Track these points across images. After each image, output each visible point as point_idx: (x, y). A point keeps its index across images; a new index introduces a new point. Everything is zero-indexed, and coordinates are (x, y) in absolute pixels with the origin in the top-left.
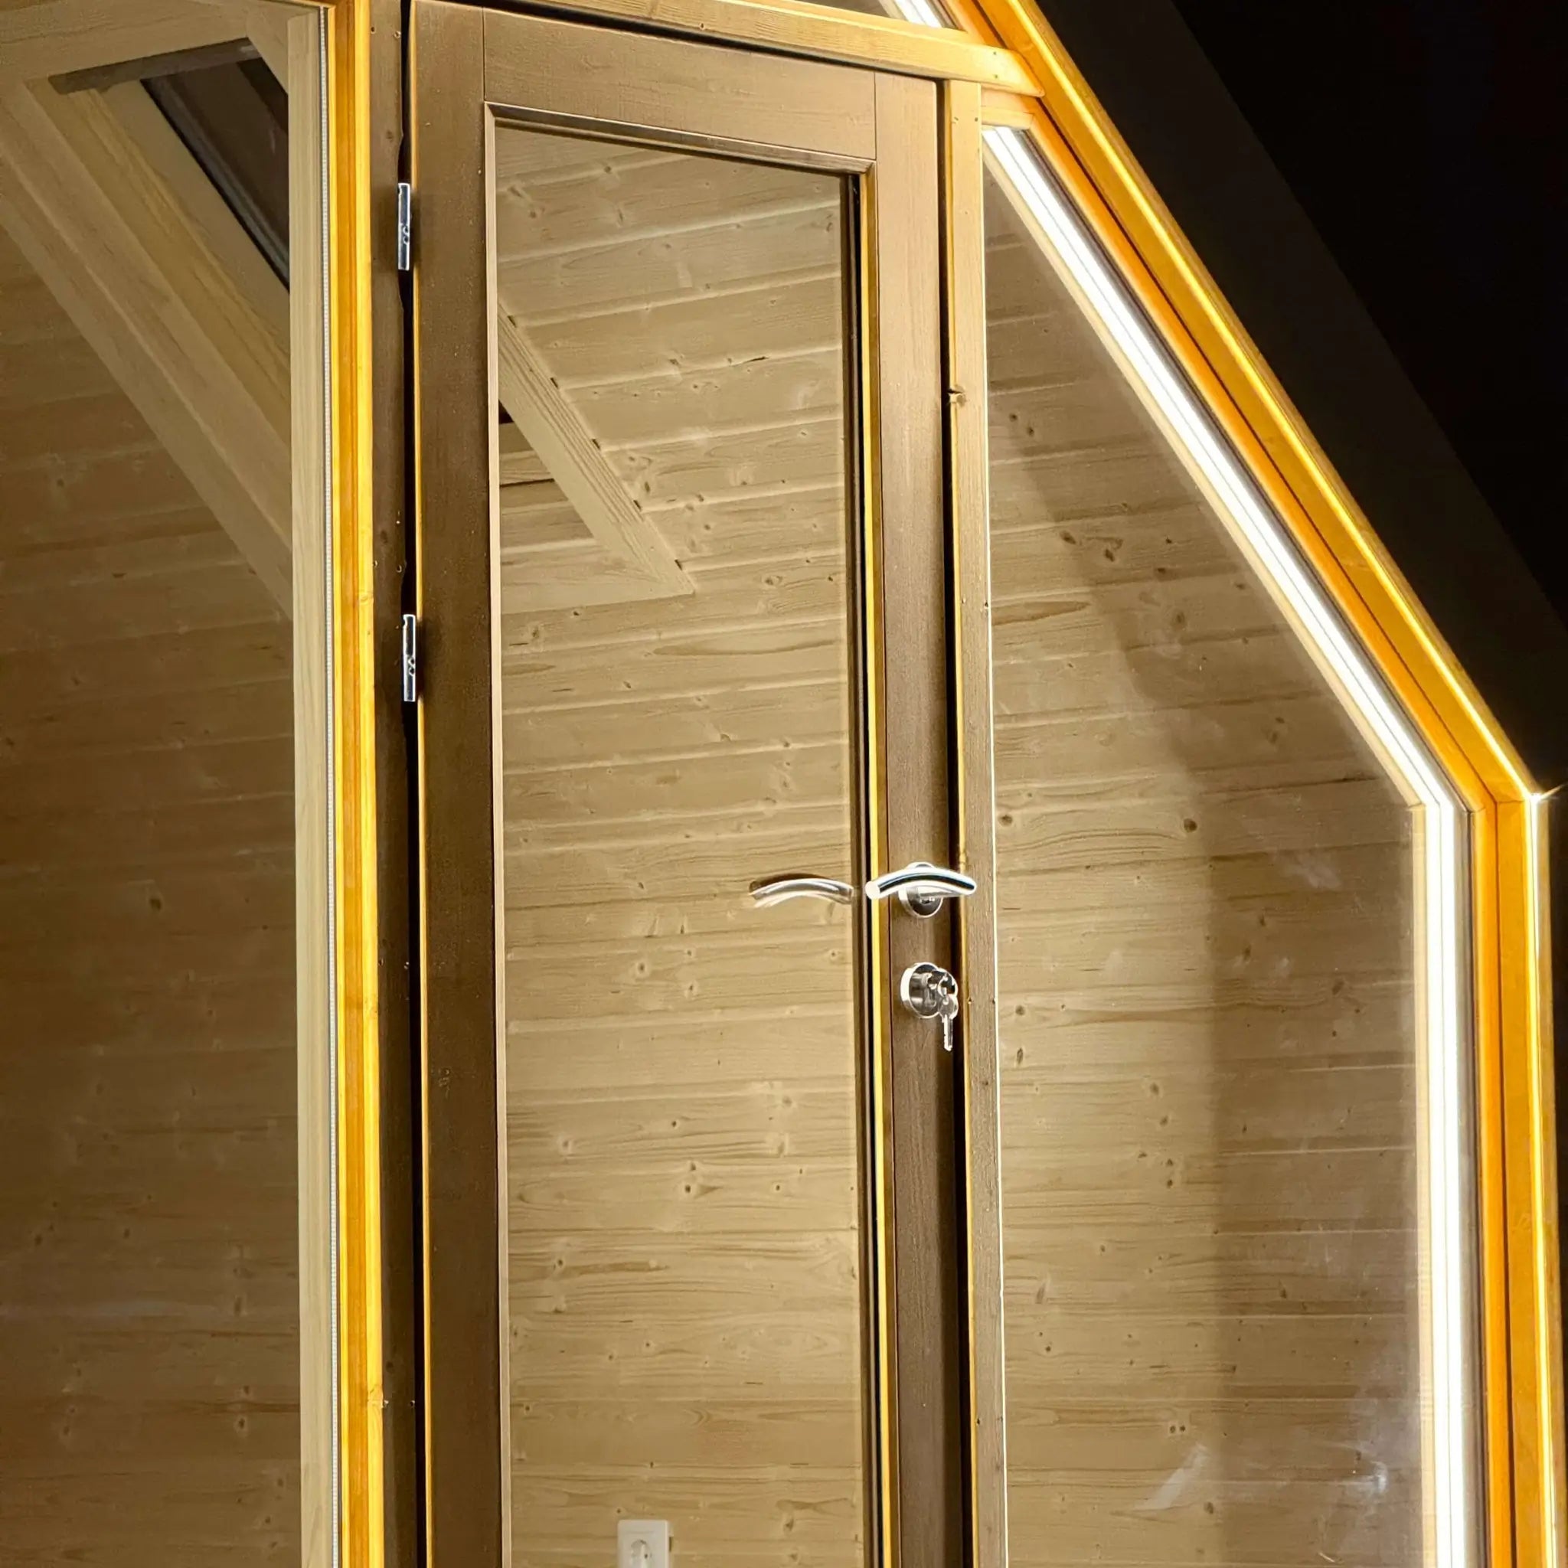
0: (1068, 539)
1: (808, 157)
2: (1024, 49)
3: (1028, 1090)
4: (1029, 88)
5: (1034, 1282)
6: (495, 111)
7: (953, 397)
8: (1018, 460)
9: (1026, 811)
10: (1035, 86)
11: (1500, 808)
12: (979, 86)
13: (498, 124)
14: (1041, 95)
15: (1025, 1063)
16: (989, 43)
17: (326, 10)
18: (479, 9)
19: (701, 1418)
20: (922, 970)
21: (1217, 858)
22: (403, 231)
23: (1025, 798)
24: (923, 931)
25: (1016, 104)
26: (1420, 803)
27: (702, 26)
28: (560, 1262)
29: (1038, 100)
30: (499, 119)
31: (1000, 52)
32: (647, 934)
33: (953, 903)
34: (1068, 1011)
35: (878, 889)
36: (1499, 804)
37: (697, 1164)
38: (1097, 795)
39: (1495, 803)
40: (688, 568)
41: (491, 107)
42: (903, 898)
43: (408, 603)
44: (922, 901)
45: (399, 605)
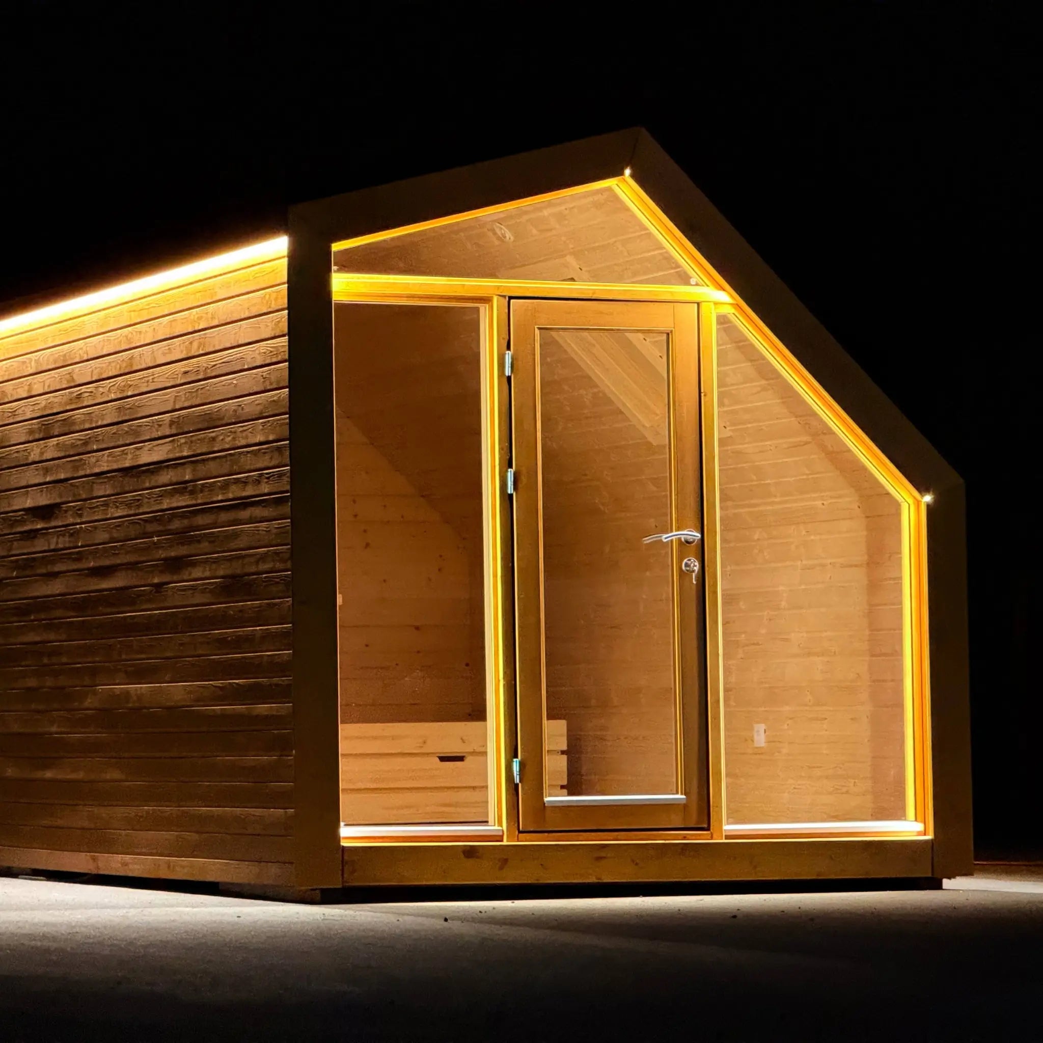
0: (799, 423)
4: (731, 301)
6: (539, 329)
7: (702, 395)
8: (778, 401)
9: (826, 502)
12: (712, 303)
14: (737, 303)
16: (719, 290)
18: (534, 301)
20: (689, 560)
22: (508, 365)
23: (826, 497)
25: (729, 307)
40: (728, 428)
42: (683, 540)
43: (510, 466)
44: (689, 540)
45: (507, 467)
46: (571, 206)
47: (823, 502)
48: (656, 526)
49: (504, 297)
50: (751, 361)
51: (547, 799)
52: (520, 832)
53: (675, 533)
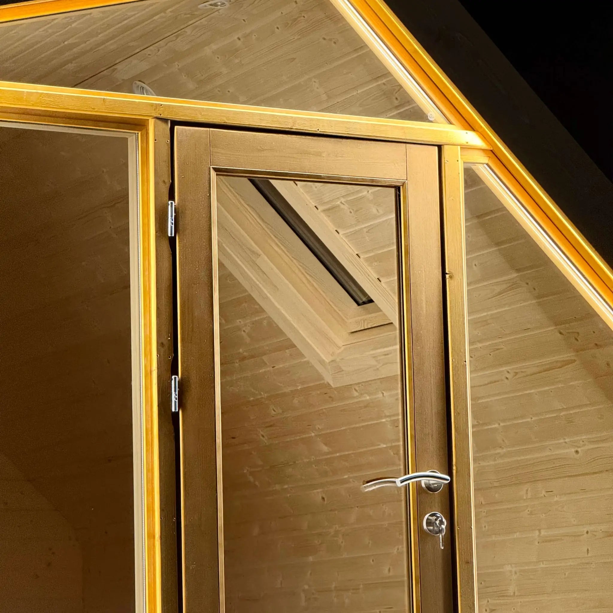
0: (561, 333)
1: (373, 181)
2: (480, 131)
4: (486, 147)
6: (216, 170)
7: (447, 276)
8: (534, 301)
9: (582, 448)
10: (488, 145)
12: (459, 147)
13: (217, 175)
14: (492, 149)
15: (590, 555)
17: (138, 133)
18: (208, 129)
20: (432, 515)
22: (171, 220)
23: (581, 442)
24: (434, 499)
25: (481, 153)
27: (318, 130)
29: (491, 151)
30: (218, 173)
34: (602, 532)
37: (489, 600)
38: (603, 441)
41: (213, 168)
42: (423, 485)
43: (175, 371)
44: (432, 486)
45: (170, 372)
46: (248, 31)
47: (576, 449)
48: (323, 498)
49: (165, 120)
50: (498, 244)
53: (411, 475)
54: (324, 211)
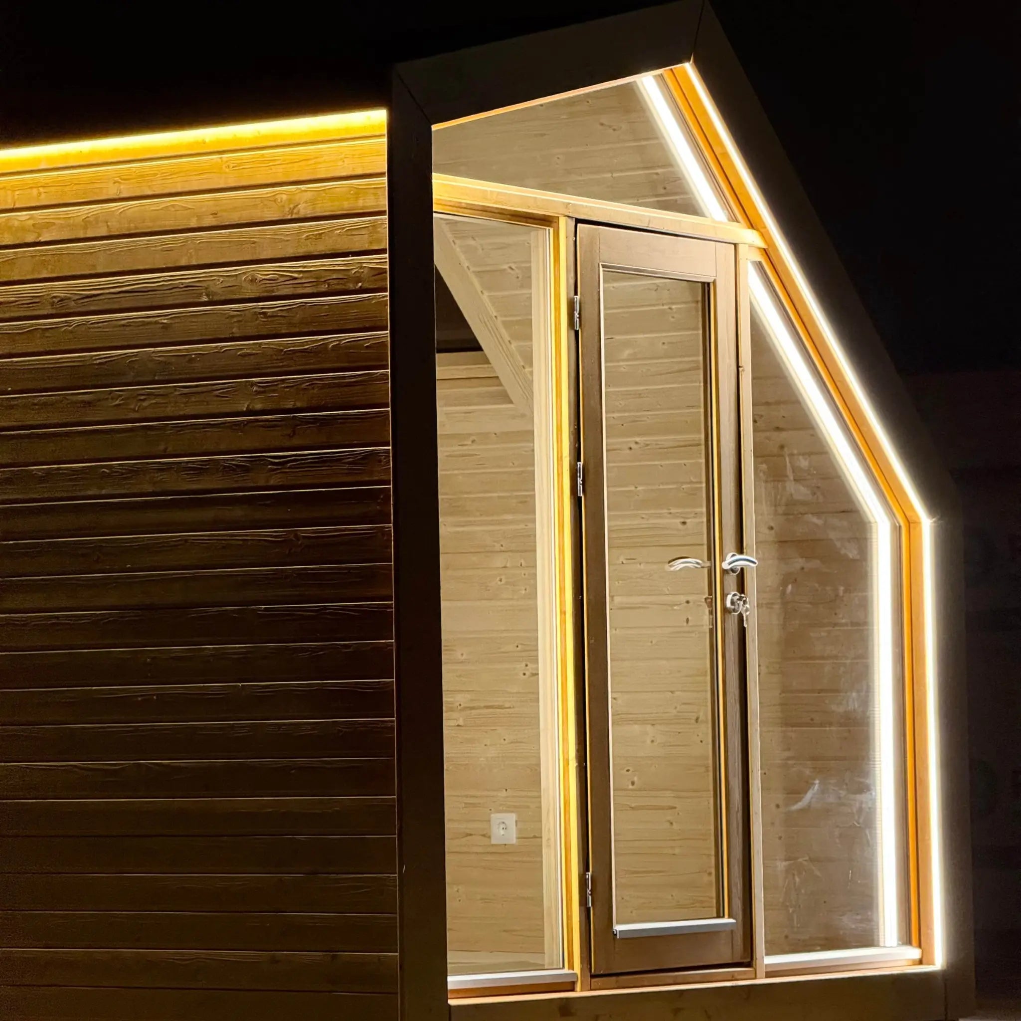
2: (762, 230)
3: (693, 635)
4: (762, 245)
5: (695, 714)
6: (604, 266)
7: (741, 369)
10: (764, 244)
11: (912, 525)
12: (747, 245)
13: (603, 271)
14: (766, 247)
15: (690, 624)
17: (549, 230)
19: (532, 770)
20: (734, 595)
21: (781, 542)
22: (576, 315)
24: (732, 579)
25: (757, 251)
26: (876, 522)
28: (460, 705)
29: (764, 250)
30: (605, 269)
31: (755, 232)
32: (503, 566)
33: (742, 569)
35: (728, 565)
36: (912, 523)
37: (529, 664)
39: (909, 522)
41: (602, 265)
43: (579, 458)
45: (576, 458)
49: (572, 219)
51: (618, 928)
52: (592, 976)
54: (473, 272)
